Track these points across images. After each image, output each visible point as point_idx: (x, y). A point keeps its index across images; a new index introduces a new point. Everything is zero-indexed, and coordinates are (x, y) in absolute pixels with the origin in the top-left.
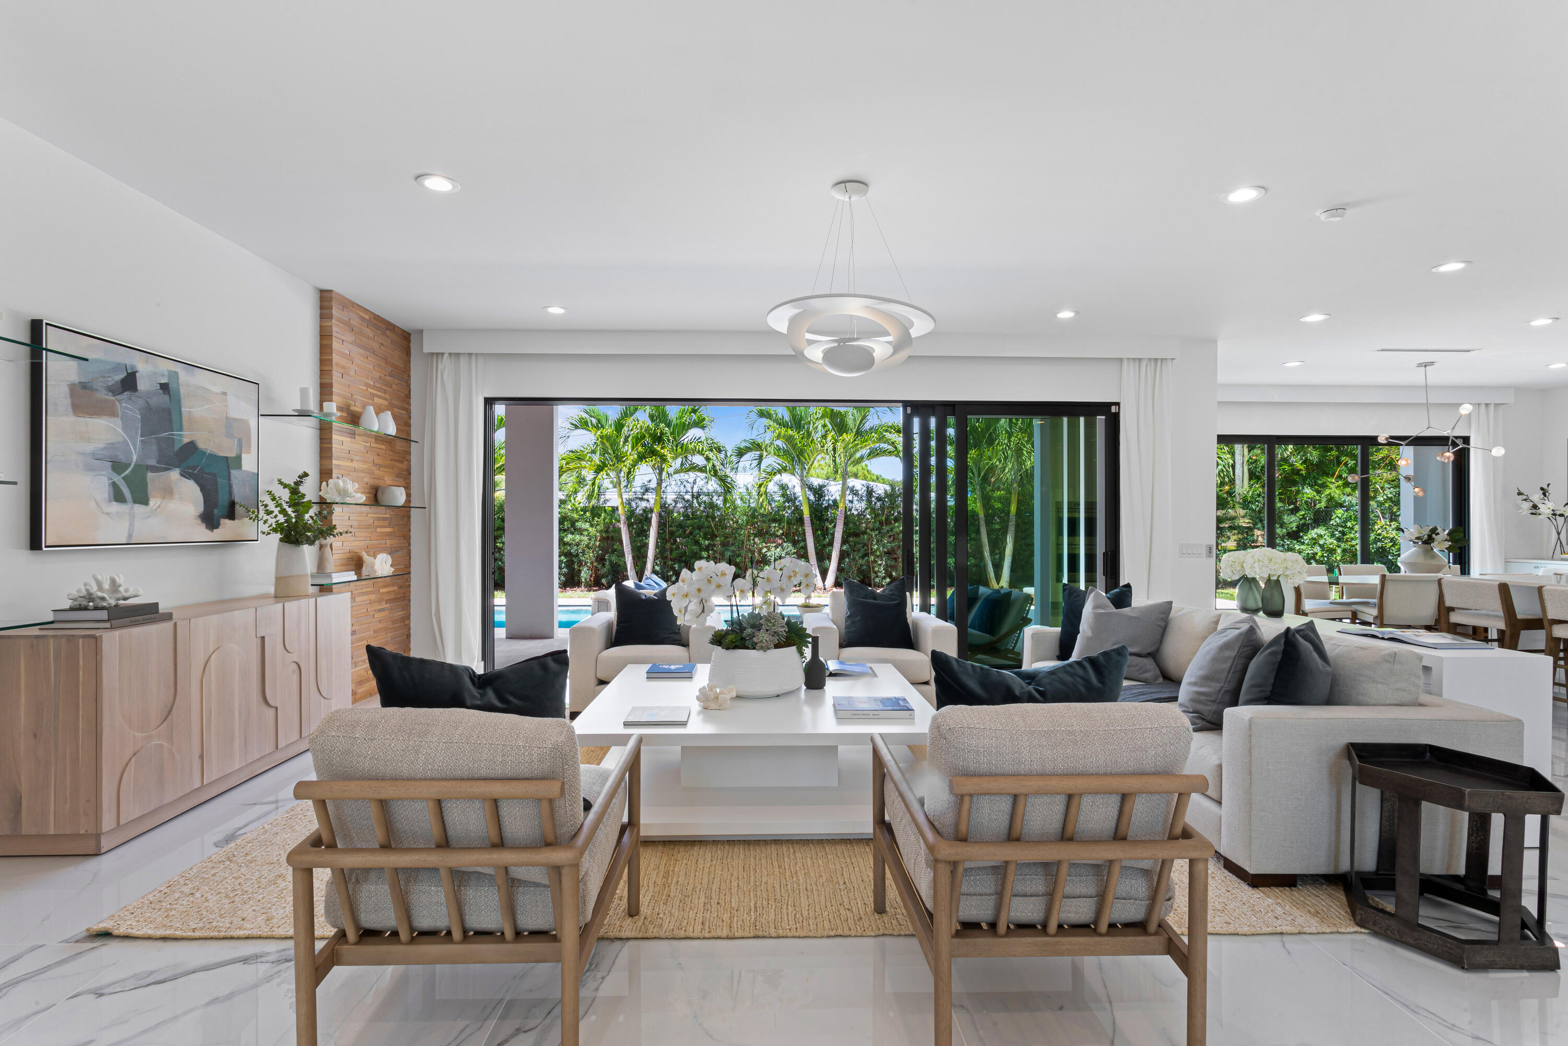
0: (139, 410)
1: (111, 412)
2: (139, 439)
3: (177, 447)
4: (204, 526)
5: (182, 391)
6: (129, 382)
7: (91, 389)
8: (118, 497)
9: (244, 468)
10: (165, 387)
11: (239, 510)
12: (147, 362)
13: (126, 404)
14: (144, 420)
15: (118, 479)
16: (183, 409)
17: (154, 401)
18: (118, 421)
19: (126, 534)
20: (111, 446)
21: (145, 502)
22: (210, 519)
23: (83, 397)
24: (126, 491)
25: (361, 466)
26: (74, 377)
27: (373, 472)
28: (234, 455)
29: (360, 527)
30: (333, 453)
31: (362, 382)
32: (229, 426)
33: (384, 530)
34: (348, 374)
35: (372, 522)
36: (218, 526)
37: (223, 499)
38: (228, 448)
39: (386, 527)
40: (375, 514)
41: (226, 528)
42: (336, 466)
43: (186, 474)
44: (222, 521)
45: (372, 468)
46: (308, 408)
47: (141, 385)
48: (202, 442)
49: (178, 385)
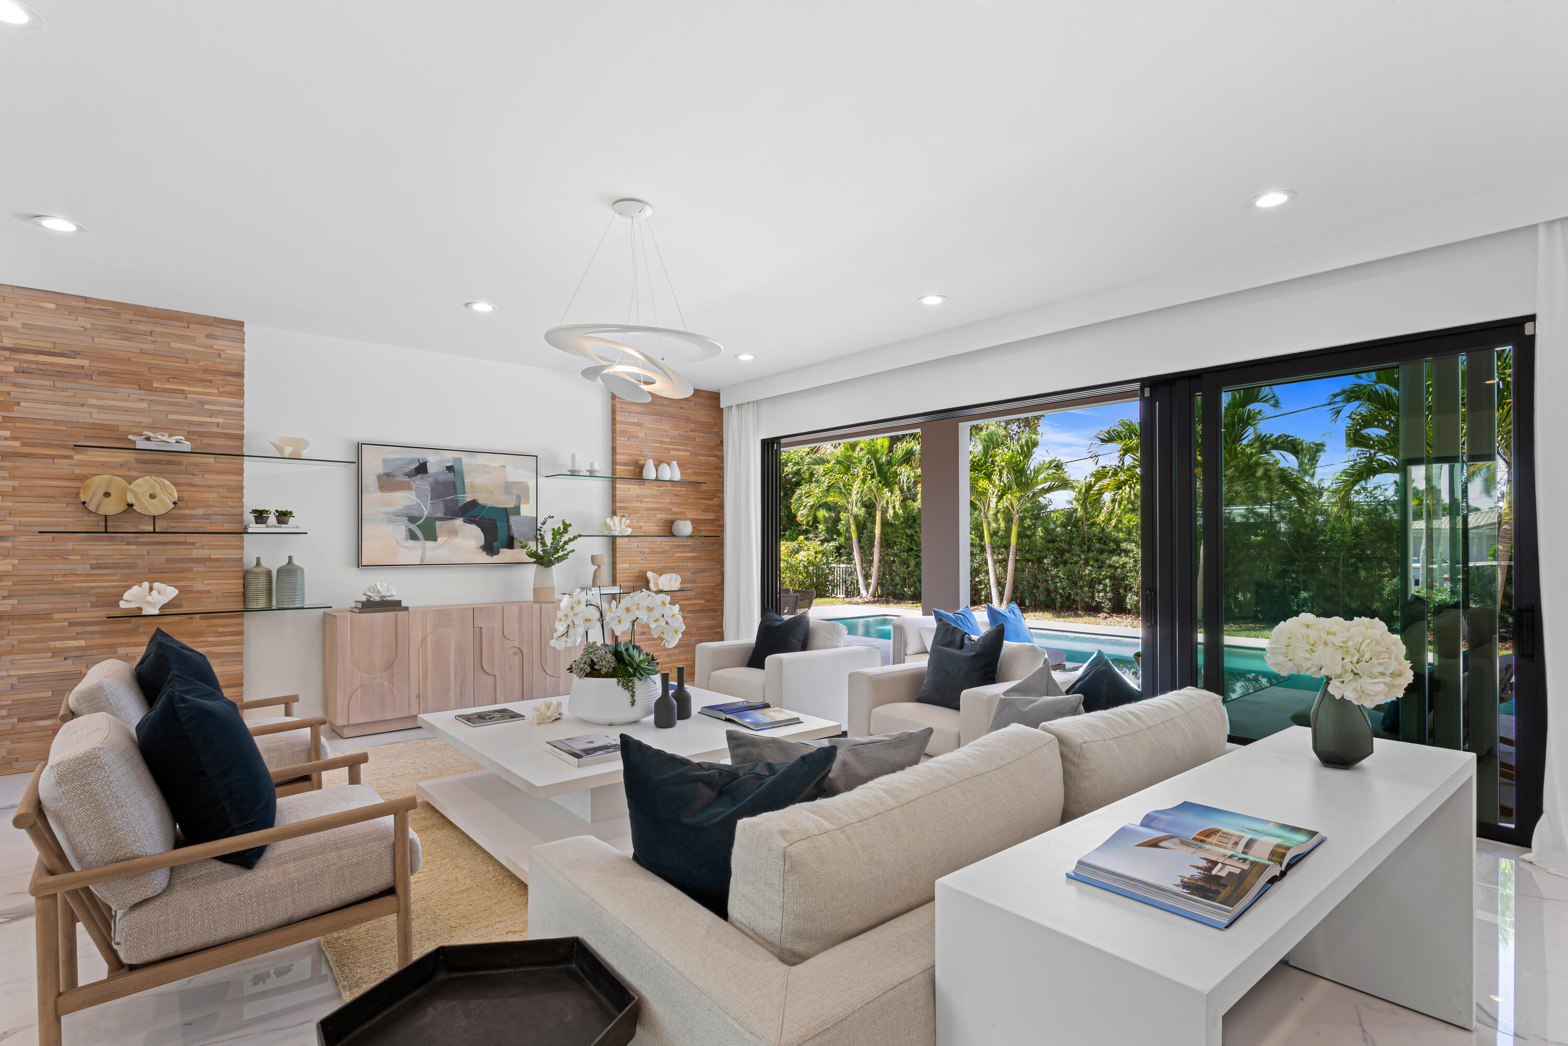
0: (430, 484)
1: (407, 487)
2: (429, 501)
3: (460, 504)
4: (485, 553)
5: (465, 469)
6: (422, 468)
7: (393, 476)
8: (413, 536)
9: (522, 514)
10: (450, 469)
11: (516, 543)
12: (435, 454)
13: (421, 482)
14: (433, 490)
15: (413, 527)
16: (466, 480)
17: (441, 478)
18: (413, 492)
19: (420, 559)
20: (408, 507)
21: (434, 539)
22: (490, 548)
23: (387, 482)
24: (419, 533)
25: (654, 506)
26: (380, 470)
27: (670, 510)
28: (513, 506)
29: (653, 553)
30: (618, 498)
31: (655, 441)
32: (508, 487)
33: (685, 555)
34: (637, 437)
35: (668, 548)
36: (497, 553)
37: (502, 535)
38: (507, 502)
39: (688, 552)
40: (666, 543)
41: (506, 555)
42: (621, 508)
43: (469, 521)
44: (502, 550)
45: (669, 506)
46: (577, 468)
47: (431, 469)
48: (483, 499)
49: (462, 465)
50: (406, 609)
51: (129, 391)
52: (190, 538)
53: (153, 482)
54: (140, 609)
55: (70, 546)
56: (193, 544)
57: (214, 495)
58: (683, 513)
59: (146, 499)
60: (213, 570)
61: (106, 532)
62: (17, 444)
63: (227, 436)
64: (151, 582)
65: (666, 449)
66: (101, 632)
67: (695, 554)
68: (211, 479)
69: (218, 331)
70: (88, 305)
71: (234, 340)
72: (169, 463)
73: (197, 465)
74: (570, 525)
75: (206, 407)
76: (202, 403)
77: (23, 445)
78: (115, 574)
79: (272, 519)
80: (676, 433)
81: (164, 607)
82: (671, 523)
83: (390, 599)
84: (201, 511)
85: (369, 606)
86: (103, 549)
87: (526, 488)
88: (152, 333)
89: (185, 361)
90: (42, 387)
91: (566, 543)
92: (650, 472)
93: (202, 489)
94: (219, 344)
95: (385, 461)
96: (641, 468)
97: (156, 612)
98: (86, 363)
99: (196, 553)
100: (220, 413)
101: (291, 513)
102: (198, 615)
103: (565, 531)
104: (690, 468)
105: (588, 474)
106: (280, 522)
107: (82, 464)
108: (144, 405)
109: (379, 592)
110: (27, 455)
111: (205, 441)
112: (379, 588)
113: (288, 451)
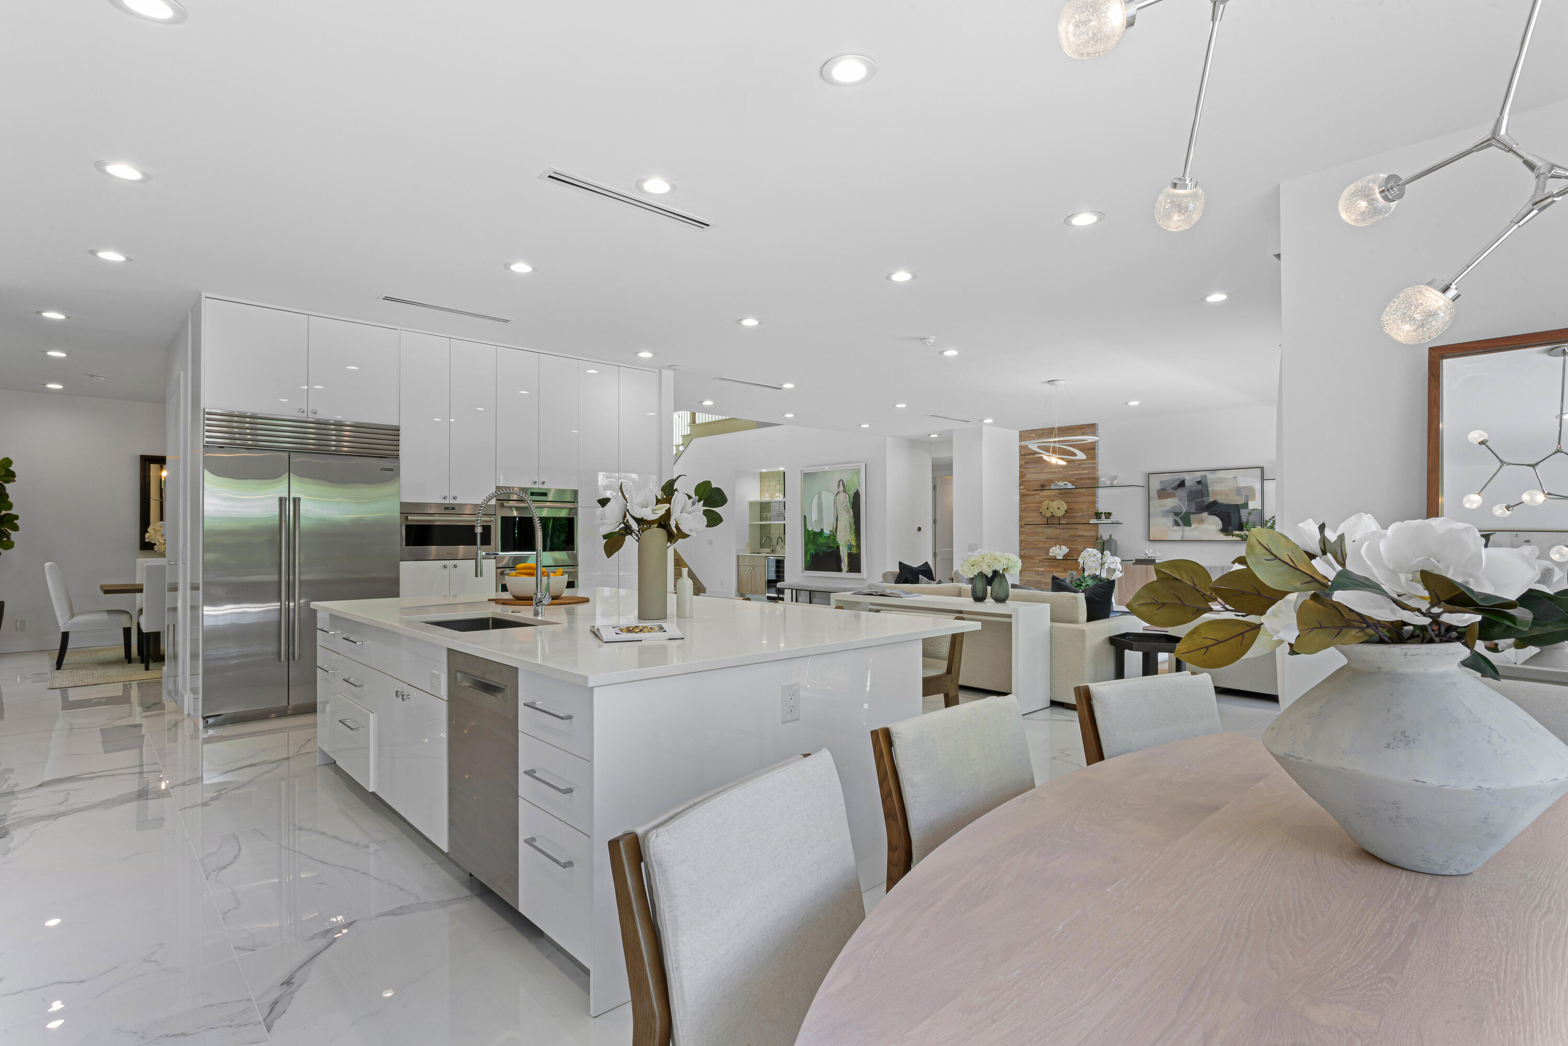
0: (1187, 493)
1: (1173, 496)
2: (1186, 503)
3: (1206, 504)
4: (1223, 534)
5: (1208, 481)
6: (1182, 484)
7: (1165, 490)
8: (1177, 524)
9: (1250, 508)
10: (1199, 482)
11: (1245, 528)
12: (1190, 475)
13: (1182, 493)
14: (1188, 496)
15: (1177, 519)
16: (1209, 489)
17: (1193, 489)
18: (1177, 499)
20: (1175, 507)
21: (1190, 525)
22: (1225, 530)
23: (1163, 493)
24: (1180, 522)
26: (1158, 487)
28: (1243, 503)
32: (1239, 491)
36: (1231, 534)
37: (1234, 521)
38: (1240, 501)
41: (1238, 535)
43: (1212, 514)
44: (1234, 532)
47: (1187, 484)
48: (1222, 500)
49: (1206, 480)
53: (1059, 503)
54: (1056, 556)
55: (1039, 530)
56: (1077, 529)
57: (1085, 506)
59: (1058, 510)
60: (1084, 541)
61: (1047, 524)
62: (1025, 491)
63: (1089, 478)
64: (1060, 545)
66: (1049, 566)
68: (1084, 499)
69: (1088, 430)
71: (1094, 432)
72: (1069, 493)
73: (1078, 493)
75: (1082, 466)
76: (1080, 465)
77: (1027, 491)
78: (1052, 542)
79: (1103, 517)
81: (1064, 556)
83: (1149, 558)
84: (1080, 514)
86: (1049, 531)
87: (1251, 490)
90: (1032, 468)
93: (1078, 504)
95: (1161, 482)
97: (1062, 558)
99: (1079, 533)
100: (1087, 468)
101: (1110, 513)
106: (1106, 518)
107: (1042, 497)
109: (1148, 555)
110: (1028, 495)
111: (1082, 482)
112: (1149, 552)
113: (1112, 483)
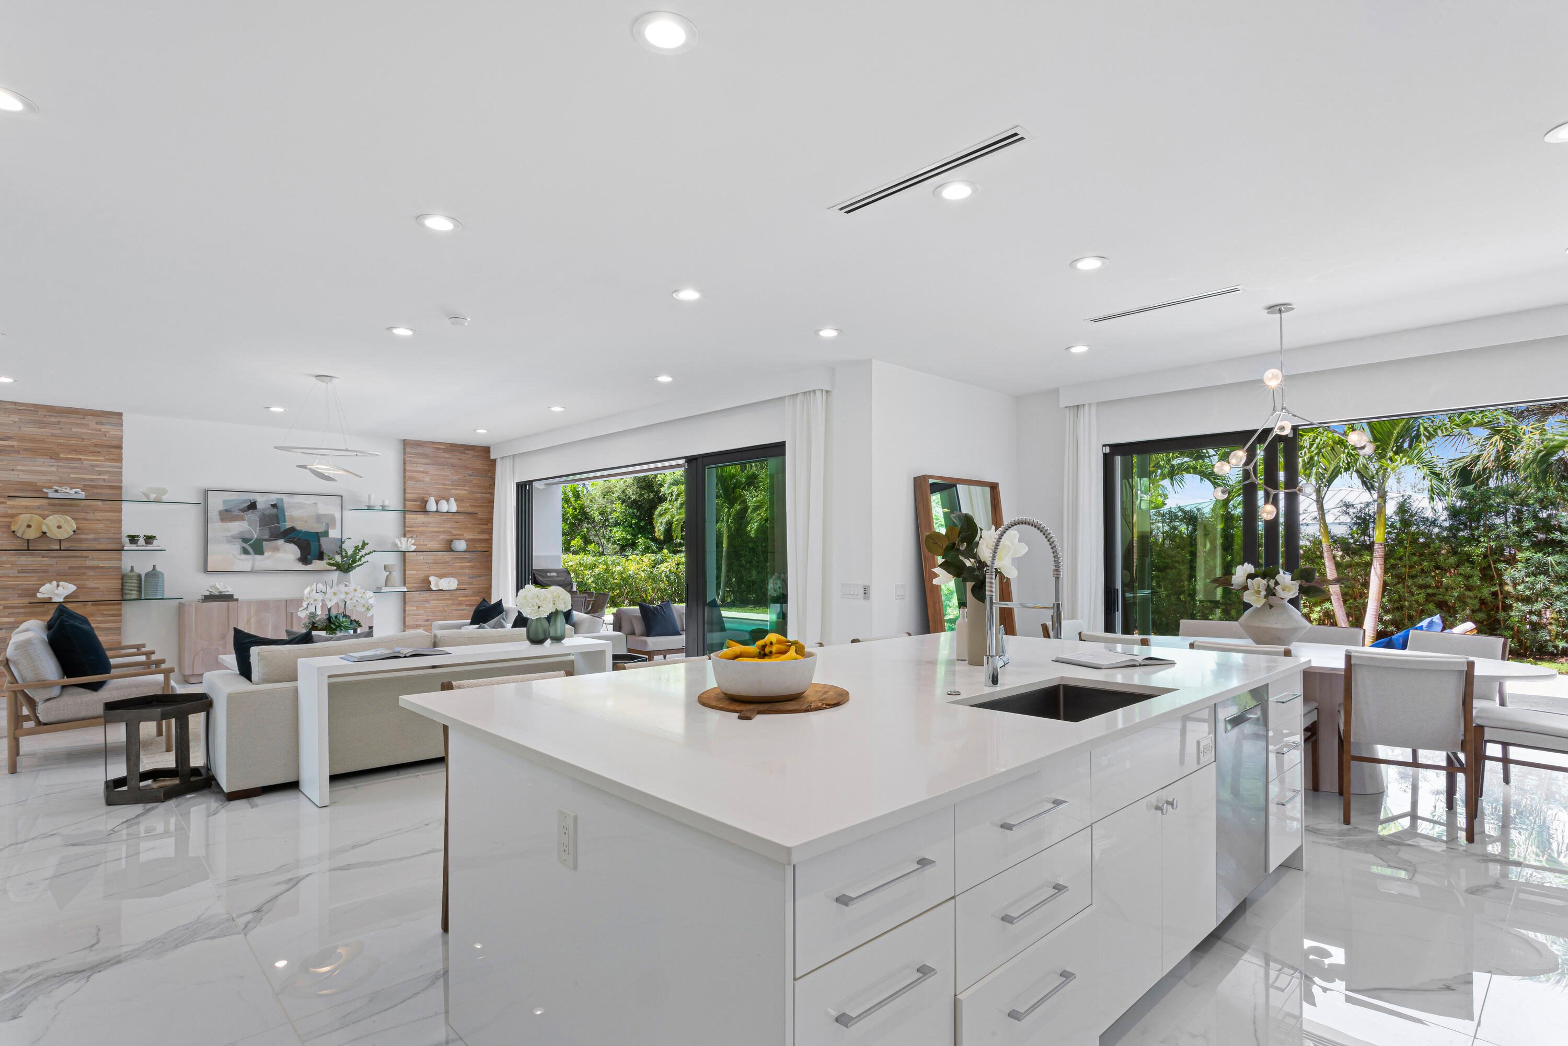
0: (258, 517)
1: (241, 519)
2: (258, 528)
3: (282, 530)
4: (301, 563)
5: (285, 506)
6: (253, 506)
7: (231, 511)
8: (245, 552)
9: (330, 536)
10: (274, 506)
11: (325, 556)
12: (263, 496)
13: (252, 516)
14: (260, 520)
15: (246, 546)
16: (286, 514)
17: (267, 512)
18: (246, 522)
20: (242, 532)
21: (262, 553)
22: (304, 559)
23: (227, 515)
24: (250, 550)
25: (436, 529)
26: (221, 508)
27: (451, 532)
28: (323, 531)
29: (435, 563)
30: (407, 524)
31: (438, 484)
32: (319, 518)
33: (463, 564)
34: (423, 481)
35: (447, 560)
36: (311, 563)
37: (314, 550)
38: (319, 528)
39: (466, 563)
40: (447, 556)
41: (317, 564)
42: (409, 531)
43: (289, 541)
44: (313, 561)
45: (450, 530)
46: (372, 504)
47: (259, 506)
48: (300, 526)
49: (283, 503)
50: (237, 600)
51: (44, 460)
52: (84, 554)
53: (59, 518)
54: (51, 598)
55: (4, 558)
56: (87, 557)
57: (102, 526)
58: (463, 535)
59: (55, 530)
60: (101, 574)
61: (28, 550)
63: (111, 487)
64: (58, 581)
65: (447, 489)
66: (24, 613)
67: (472, 564)
68: (99, 515)
69: (104, 420)
70: (17, 407)
71: (115, 425)
72: (71, 505)
73: (89, 506)
74: (367, 544)
75: (96, 469)
76: (93, 466)
78: (34, 577)
79: (141, 541)
80: (456, 477)
81: (67, 597)
82: (450, 541)
83: (226, 593)
84: (92, 536)
85: (210, 598)
86: (26, 561)
87: (333, 518)
88: (59, 423)
89: (81, 440)
91: (362, 556)
92: (432, 506)
93: (93, 522)
94: (104, 428)
95: (225, 502)
96: (425, 502)
97: (61, 600)
98: (15, 443)
99: (89, 563)
100: (106, 472)
101: (155, 537)
102: (90, 603)
103: (363, 547)
104: (468, 502)
105: (381, 508)
106: (147, 543)
107: (13, 507)
108: (54, 469)
109: (218, 589)
111: (95, 491)
112: (218, 586)
113: (153, 497)
